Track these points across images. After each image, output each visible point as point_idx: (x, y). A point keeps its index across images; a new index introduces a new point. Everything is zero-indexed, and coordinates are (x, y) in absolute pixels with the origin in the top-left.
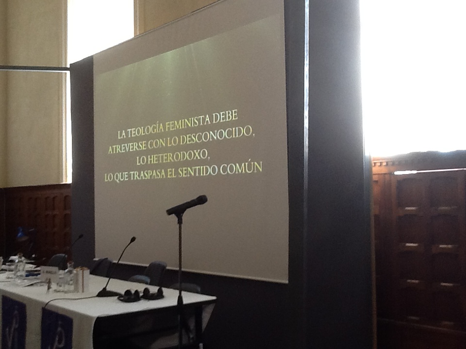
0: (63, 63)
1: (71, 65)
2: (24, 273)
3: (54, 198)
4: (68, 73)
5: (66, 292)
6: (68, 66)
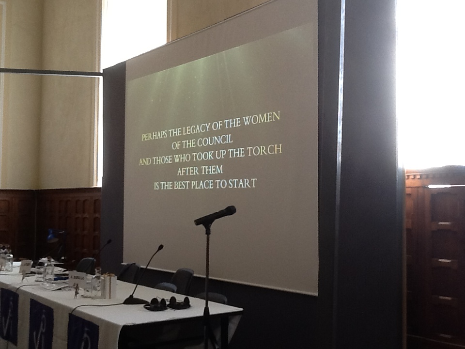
0: (97, 67)
1: (103, 70)
2: (52, 277)
3: (84, 201)
4: (101, 78)
5: (93, 298)
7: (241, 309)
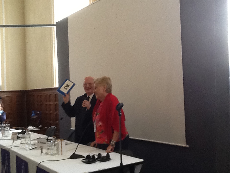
0: (53, 22)
1: (56, 23)
3: (50, 95)
4: (55, 27)
5: (51, 155)
6: (55, 24)
7: (142, 160)
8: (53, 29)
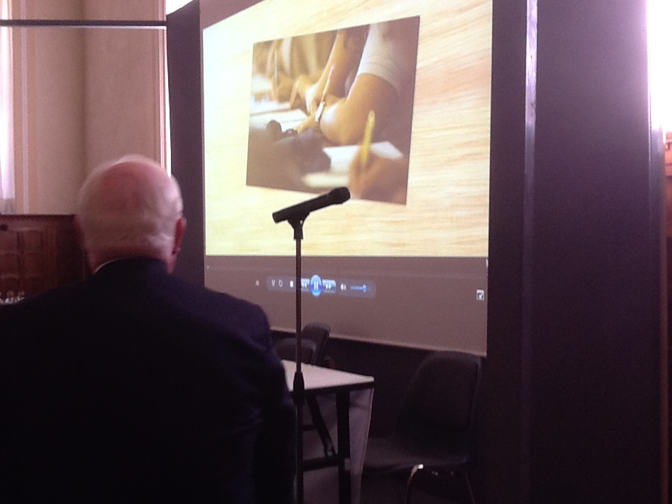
0: (160, 15)
1: (168, 16)
7: (371, 379)
8: (160, 33)
